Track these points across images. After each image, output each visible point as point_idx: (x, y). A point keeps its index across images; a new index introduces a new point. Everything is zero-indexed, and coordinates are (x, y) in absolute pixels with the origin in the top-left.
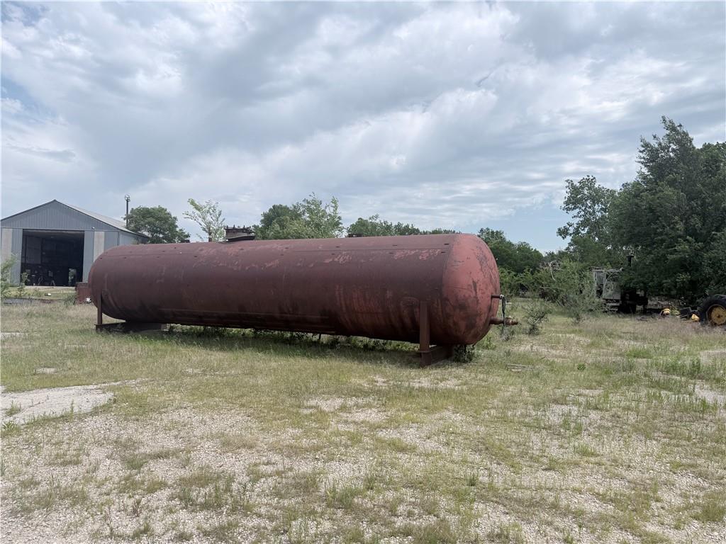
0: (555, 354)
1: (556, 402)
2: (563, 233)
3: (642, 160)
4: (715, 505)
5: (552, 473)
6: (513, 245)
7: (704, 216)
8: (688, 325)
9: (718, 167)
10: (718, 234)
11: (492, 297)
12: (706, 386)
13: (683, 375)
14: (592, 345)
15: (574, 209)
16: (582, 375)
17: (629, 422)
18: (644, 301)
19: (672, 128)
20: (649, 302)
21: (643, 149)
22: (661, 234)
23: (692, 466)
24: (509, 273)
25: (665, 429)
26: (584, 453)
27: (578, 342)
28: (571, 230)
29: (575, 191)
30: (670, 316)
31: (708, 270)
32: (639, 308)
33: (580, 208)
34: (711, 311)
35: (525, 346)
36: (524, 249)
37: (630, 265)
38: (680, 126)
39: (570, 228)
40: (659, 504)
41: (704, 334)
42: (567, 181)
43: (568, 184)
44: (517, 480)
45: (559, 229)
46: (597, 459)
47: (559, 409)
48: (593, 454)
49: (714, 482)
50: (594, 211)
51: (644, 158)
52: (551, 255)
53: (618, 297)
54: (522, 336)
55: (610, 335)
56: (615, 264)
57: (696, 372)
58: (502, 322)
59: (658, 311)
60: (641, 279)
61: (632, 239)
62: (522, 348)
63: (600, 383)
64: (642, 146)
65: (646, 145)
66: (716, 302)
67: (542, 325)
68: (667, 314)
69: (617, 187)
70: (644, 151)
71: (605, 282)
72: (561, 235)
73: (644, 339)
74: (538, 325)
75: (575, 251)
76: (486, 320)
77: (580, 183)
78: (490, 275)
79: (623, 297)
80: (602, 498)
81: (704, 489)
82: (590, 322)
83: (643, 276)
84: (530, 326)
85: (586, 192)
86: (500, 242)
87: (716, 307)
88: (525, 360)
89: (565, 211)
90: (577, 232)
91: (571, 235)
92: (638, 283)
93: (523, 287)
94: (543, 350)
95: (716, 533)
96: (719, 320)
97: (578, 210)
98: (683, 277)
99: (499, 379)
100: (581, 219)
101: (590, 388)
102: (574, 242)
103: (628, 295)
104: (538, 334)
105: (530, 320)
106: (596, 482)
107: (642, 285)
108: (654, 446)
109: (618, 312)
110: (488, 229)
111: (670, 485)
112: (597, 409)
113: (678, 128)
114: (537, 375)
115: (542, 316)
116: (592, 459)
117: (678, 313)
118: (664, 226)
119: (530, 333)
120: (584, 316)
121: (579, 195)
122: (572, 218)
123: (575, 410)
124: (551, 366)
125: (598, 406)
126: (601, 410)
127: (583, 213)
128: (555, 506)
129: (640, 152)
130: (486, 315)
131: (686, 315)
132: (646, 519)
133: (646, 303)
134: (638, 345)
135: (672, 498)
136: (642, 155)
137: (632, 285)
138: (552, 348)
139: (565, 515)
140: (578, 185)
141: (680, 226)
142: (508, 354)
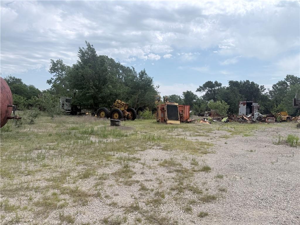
0: (41, 131)
1: (36, 149)
2: (49, 82)
3: (79, 56)
4: (87, 172)
5: (29, 176)
6: (27, 86)
7: (99, 80)
8: (93, 118)
9: (104, 63)
10: (103, 87)
11: (8, 106)
12: (94, 137)
13: (88, 134)
14: (57, 126)
15: (54, 72)
16: (49, 138)
17: (65, 152)
18: (80, 110)
19: (89, 46)
20: (82, 111)
21: (79, 51)
22: (85, 85)
23: (83, 162)
24: (24, 98)
25: (77, 152)
26: (44, 166)
27: (51, 126)
28: (53, 81)
29: (54, 65)
30: (88, 115)
31: (100, 99)
32: (78, 113)
33: (57, 72)
34: (100, 113)
35: (27, 129)
36: (32, 88)
37: (75, 96)
38: (92, 45)
39: (52, 80)
40: (69, 177)
41: (98, 121)
42: (51, 60)
43: (51, 61)
44: (11, 182)
45: (48, 81)
46: (49, 167)
47: (36, 152)
48: (48, 166)
49: (89, 166)
50: (62, 74)
51: (80, 55)
52: (45, 92)
53: (70, 109)
54: (26, 125)
55: (64, 122)
56: (70, 96)
57: (92, 133)
58: (13, 118)
59: (84, 114)
60: (79, 102)
61: (76, 86)
62: (25, 130)
63: (56, 140)
64: (79, 50)
65: (81, 50)
66: (102, 110)
67: (36, 120)
68: (87, 115)
69: (71, 66)
70: (80, 52)
71: (65, 103)
72: (48, 83)
73: (77, 123)
74: (34, 120)
75: (54, 90)
76: (5, 118)
77: (57, 61)
78: (7, 96)
79: (72, 109)
80: (48, 180)
81: (85, 169)
82: (57, 118)
83: (79, 100)
84: (30, 121)
85: (59, 66)
86: (20, 84)
87: (102, 111)
88: (26, 134)
89: (50, 73)
90: (55, 82)
91: (52, 83)
92: (78, 103)
93: (31, 106)
94: (36, 130)
95: (86, 181)
96: (103, 116)
97: (55, 73)
98: (91, 101)
99: (10, 144)
100: (57, 77)
101: (53, 142)
102: (54, 86)
103: (74, 108)
104: (34, 124)
105: (31, 118)
106: (47, 176)
107: (78, 104)
108: (72, 159)
109: (70, 115)
110: (14, 77)
111: (74, 170)
112: (53, 149)
113: (91, 46)
114: (30, 140)
115: (36, 116)
116: (47, 168)
117: (91, 114)
118: (86, 82)
119: (30, 124)
120: (55, 116)
121: (57, 67)
122: (53, 76)
123: (44, 151)
124: (37, 136)
125: (54, 148)
126: (55, 150)
127: (58, 74)
128: (27, 188)
129: (79, 52)
130: (5, 115)
131: (93, 114)
132: (64, 183)
133: (80, 111)
134: (74, 125)
135: (74, 174)
136: (79, 54)
137: (75, 104)
138: (39, 129)
139: (31, 190)
140: (56, 62)
141: (92, 83)
142: (18, 132)
